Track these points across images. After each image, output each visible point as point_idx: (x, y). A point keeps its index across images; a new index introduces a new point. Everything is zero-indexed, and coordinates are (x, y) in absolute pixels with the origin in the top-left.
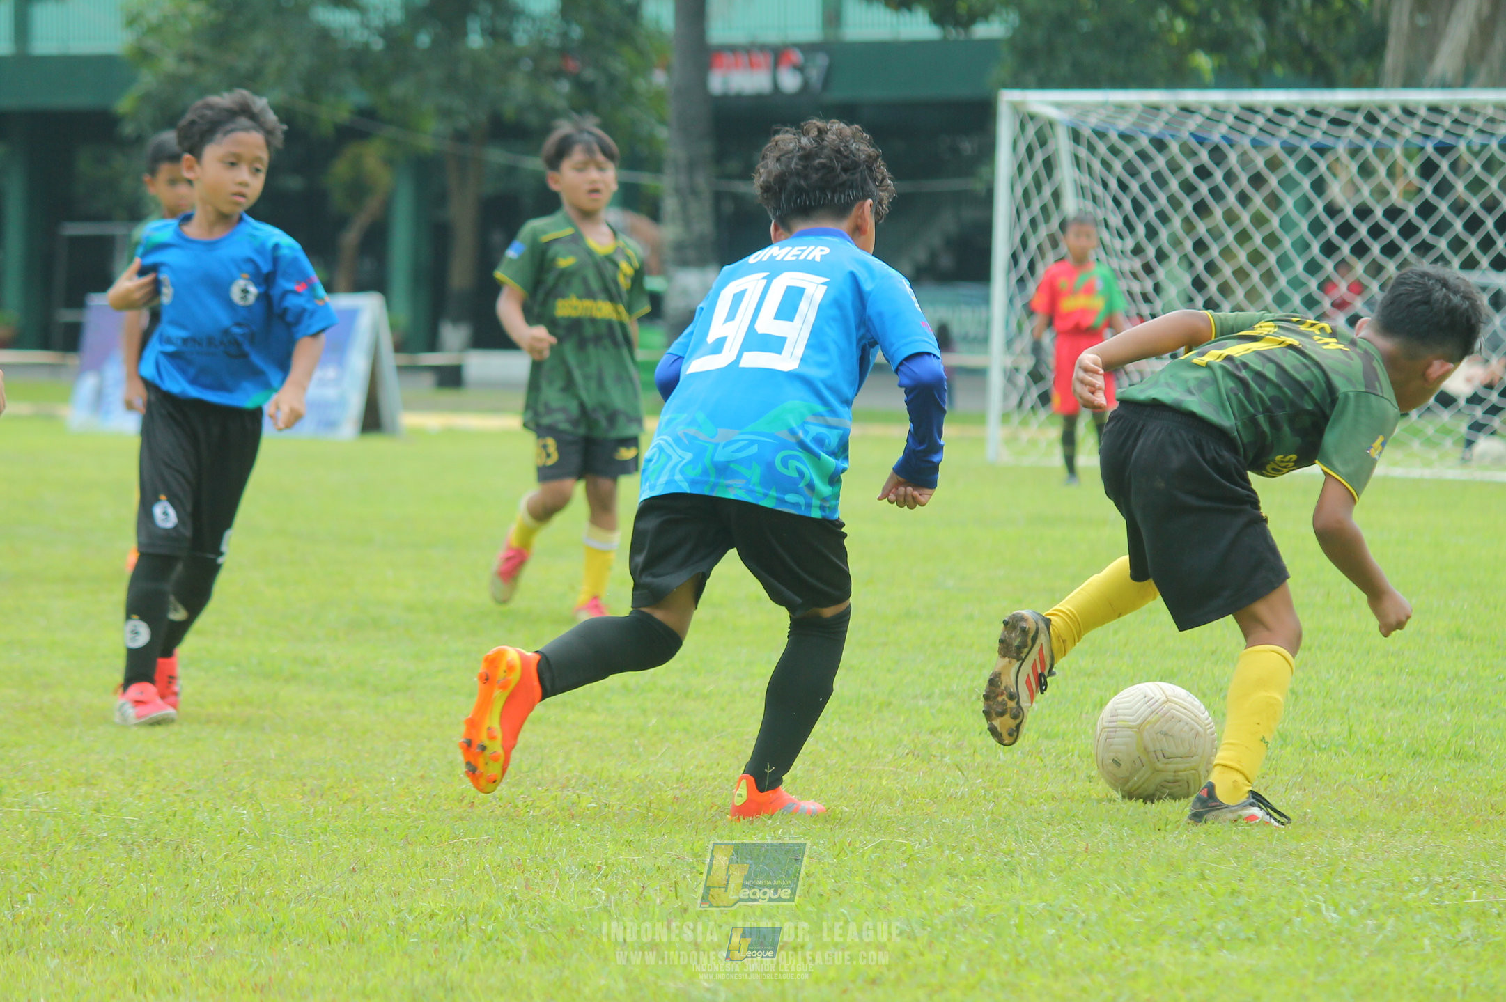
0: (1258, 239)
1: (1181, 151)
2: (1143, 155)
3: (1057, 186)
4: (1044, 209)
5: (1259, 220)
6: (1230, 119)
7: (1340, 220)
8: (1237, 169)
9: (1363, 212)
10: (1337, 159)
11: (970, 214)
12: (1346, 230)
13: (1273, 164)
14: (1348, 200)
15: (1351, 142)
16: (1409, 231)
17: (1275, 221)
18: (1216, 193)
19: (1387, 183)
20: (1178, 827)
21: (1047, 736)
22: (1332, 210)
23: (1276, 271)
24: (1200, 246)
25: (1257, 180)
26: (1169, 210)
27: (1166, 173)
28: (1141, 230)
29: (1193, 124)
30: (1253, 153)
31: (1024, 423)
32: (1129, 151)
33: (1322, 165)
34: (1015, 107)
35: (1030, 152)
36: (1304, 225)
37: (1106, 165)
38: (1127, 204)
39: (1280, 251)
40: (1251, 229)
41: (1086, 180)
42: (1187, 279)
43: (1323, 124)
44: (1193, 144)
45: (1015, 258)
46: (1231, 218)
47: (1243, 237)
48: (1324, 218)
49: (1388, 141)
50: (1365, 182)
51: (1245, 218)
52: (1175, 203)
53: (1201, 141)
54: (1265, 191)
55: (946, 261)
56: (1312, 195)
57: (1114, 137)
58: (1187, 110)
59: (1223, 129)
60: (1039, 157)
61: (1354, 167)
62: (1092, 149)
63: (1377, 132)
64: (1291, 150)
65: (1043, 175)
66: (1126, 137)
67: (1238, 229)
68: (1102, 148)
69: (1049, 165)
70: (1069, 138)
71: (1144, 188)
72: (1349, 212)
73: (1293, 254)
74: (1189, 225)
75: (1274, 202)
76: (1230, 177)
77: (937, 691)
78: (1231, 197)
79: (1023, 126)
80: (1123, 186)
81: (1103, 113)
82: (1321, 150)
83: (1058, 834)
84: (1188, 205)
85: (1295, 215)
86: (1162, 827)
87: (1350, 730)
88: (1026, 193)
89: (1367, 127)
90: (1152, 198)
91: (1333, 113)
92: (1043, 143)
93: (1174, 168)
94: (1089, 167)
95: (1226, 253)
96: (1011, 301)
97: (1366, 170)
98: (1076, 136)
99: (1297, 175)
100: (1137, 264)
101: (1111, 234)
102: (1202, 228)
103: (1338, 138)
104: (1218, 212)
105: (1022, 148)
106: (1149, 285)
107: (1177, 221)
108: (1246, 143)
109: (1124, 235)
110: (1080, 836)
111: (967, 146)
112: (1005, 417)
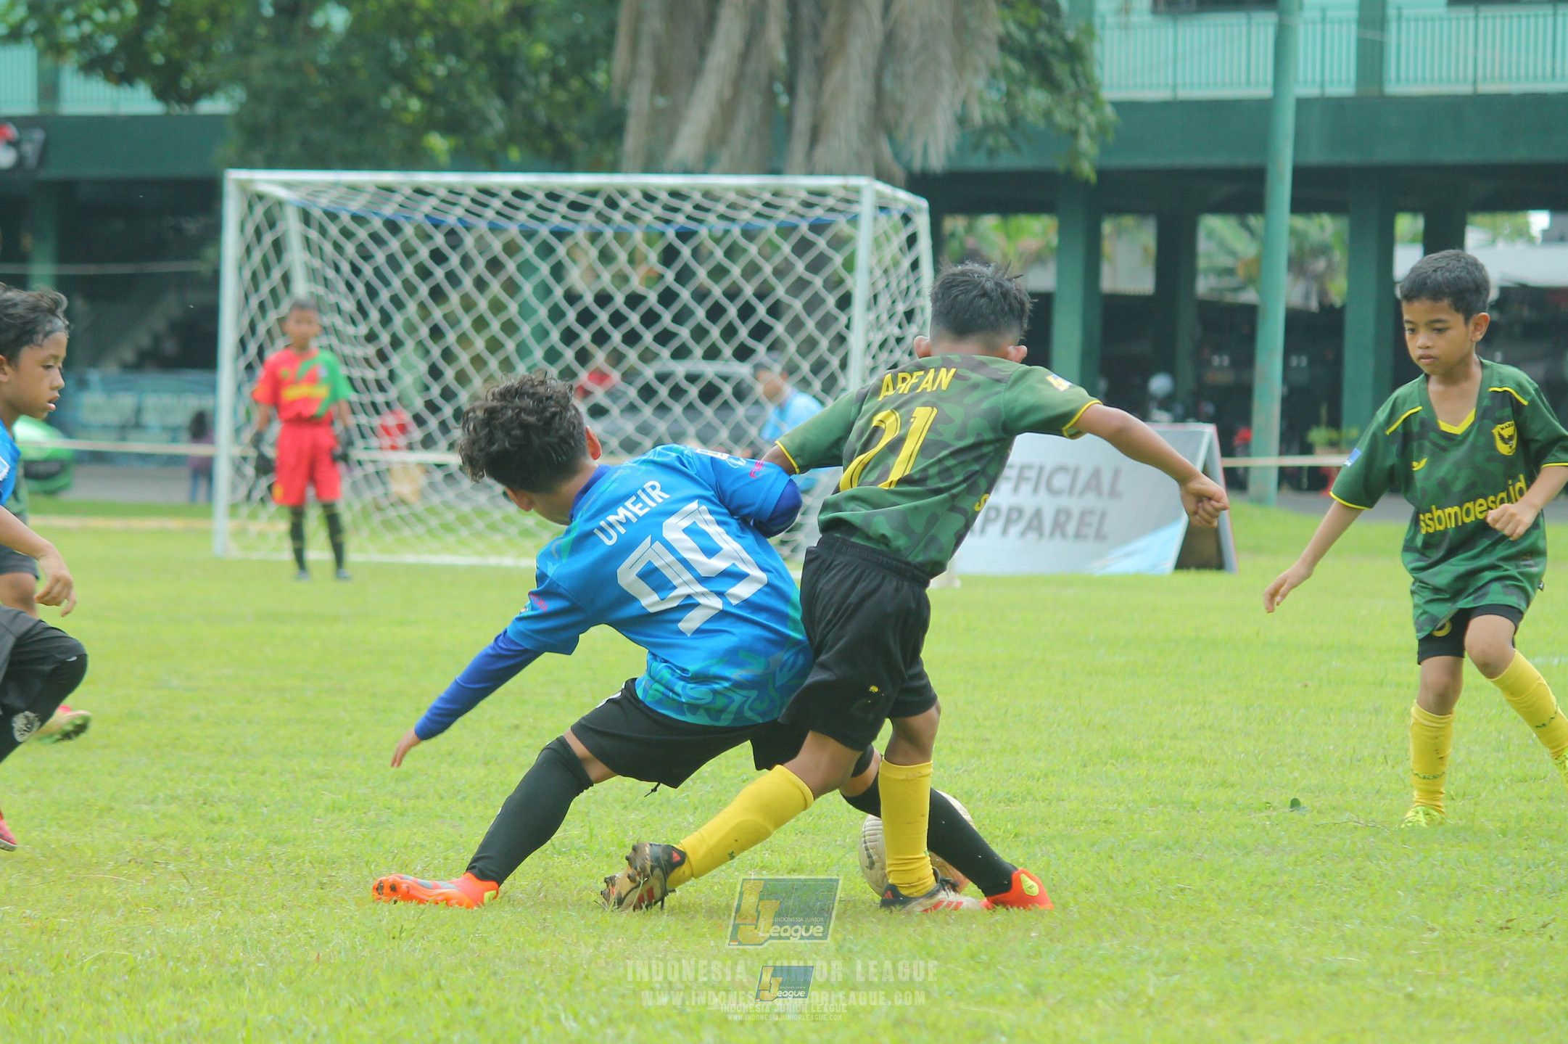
0: (495, 326)
1: (417, 235)
2: (375, 237)
3: (286, 268)
4: (273, 292)
5: (497, 307)
6: (466, 201)
7: (580, 306)
8: (474, 253)
9: (603, 299)
10: (576, 244)
11: (195, 298)
12: (586, 317)
13: (511, 249)
14: (589, 286)
15: (591, 226)
16: (650, 318)
17: (513, 308)
18: (452, 278)
19: (628, 269)
20: (413, 935)
21: (277, 842)
22: (572, 297)
23: (515, 358)
24: (436, 333)
25: (494, 265)
26: (404, 295)
27: (401, 257)
28: (375, 315)
29: (427, 205)
30: (490, 237)
31: (253, 516)
32: (362, 234)
33: (561, 250)
34: (243, 186)
35: (258, 233)
36: (543, 312)
37: (338, 247)
38: (360, 288)
39: (518, 338)
40: (489, 316)
41: (317, 263)
42: (423, 367)
43: (562, 207)
44: (428, 227)
45: (243, 344)
46: (468, 304)
47: (480, 324)
48: (564, 305)
49: (628, 225)
50: (605, 268)
51: (483, 304)
52: (411, 289)
53: (437, 225)
54: (503, 276)
55: (170, 347)
56: (551, 281)
57: (345, 219)
58: (421, 191)
59: (459, 211)
60: (268, 238)
61: (594, 253)
62: (323, 231)
63: (617, 217)
64: (529, 235)
65: (272, 257)
66: (357, 218)
67: (474, 314)
68: (333, 230)
69: (278, 246)
70: (301, 221)
71: (377, 272)
72: (589, 299)
73: (531, 342)
74: (423, 309)
75: (511, 287)
76: (466, 262)
77: (161, 795)
78: (468, 282)
79: (250, 207)
80: (356, 271)
81: (334, 194)
82: (560, 234)
83: (288, 944)
84: (424, 290)
85: (534, 302)
86: (397, 935)
87: (591, 831)
88: (254, 276)
89: (608, 212)
90: (387, 283)
91: (572, 196)
92: (272, 225)
93: (410, 252)
94: (321, 249)
95: (463, 340)
96: (239, 388)
97: (606, 256)
98: (306, 218)
99: (536, 261)
100: (370, 351)
101: (346, 321)
102: (437, 314)
103: (576, 222)
104: (454, 298)
105: (250, 229)
106: (383, 373)
107: (412, 307)
108: (482, 226)
109: (357, 321)
110: (311, 945)
111: (192, 226)
112: (234, 508)
